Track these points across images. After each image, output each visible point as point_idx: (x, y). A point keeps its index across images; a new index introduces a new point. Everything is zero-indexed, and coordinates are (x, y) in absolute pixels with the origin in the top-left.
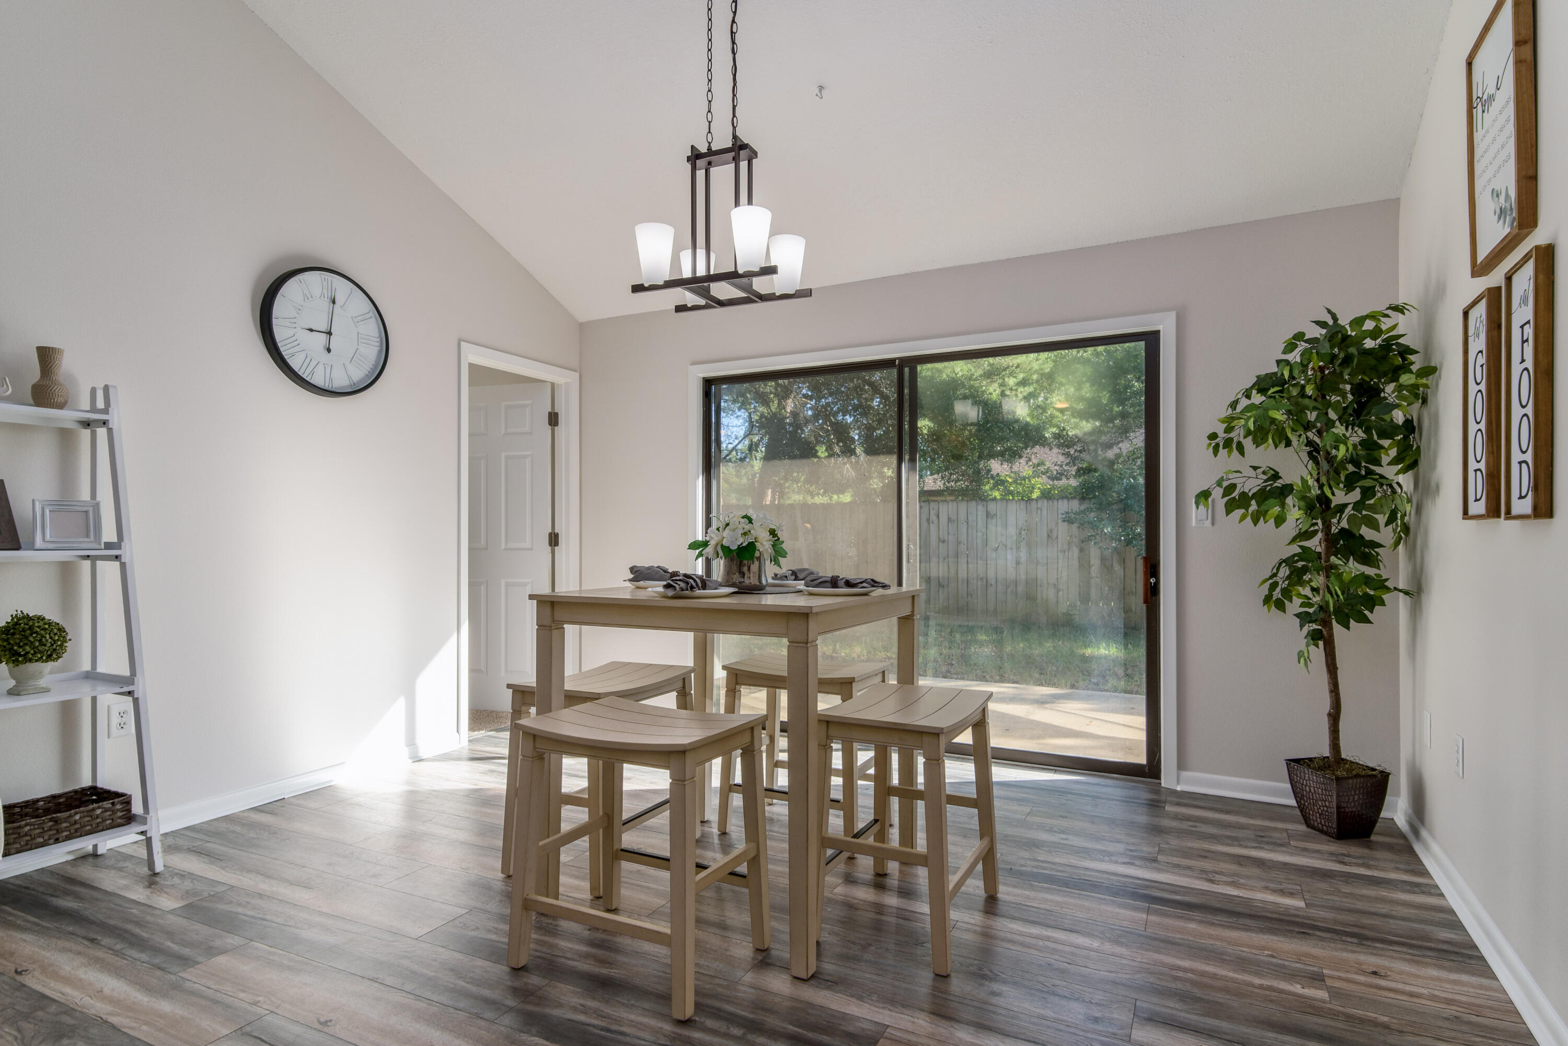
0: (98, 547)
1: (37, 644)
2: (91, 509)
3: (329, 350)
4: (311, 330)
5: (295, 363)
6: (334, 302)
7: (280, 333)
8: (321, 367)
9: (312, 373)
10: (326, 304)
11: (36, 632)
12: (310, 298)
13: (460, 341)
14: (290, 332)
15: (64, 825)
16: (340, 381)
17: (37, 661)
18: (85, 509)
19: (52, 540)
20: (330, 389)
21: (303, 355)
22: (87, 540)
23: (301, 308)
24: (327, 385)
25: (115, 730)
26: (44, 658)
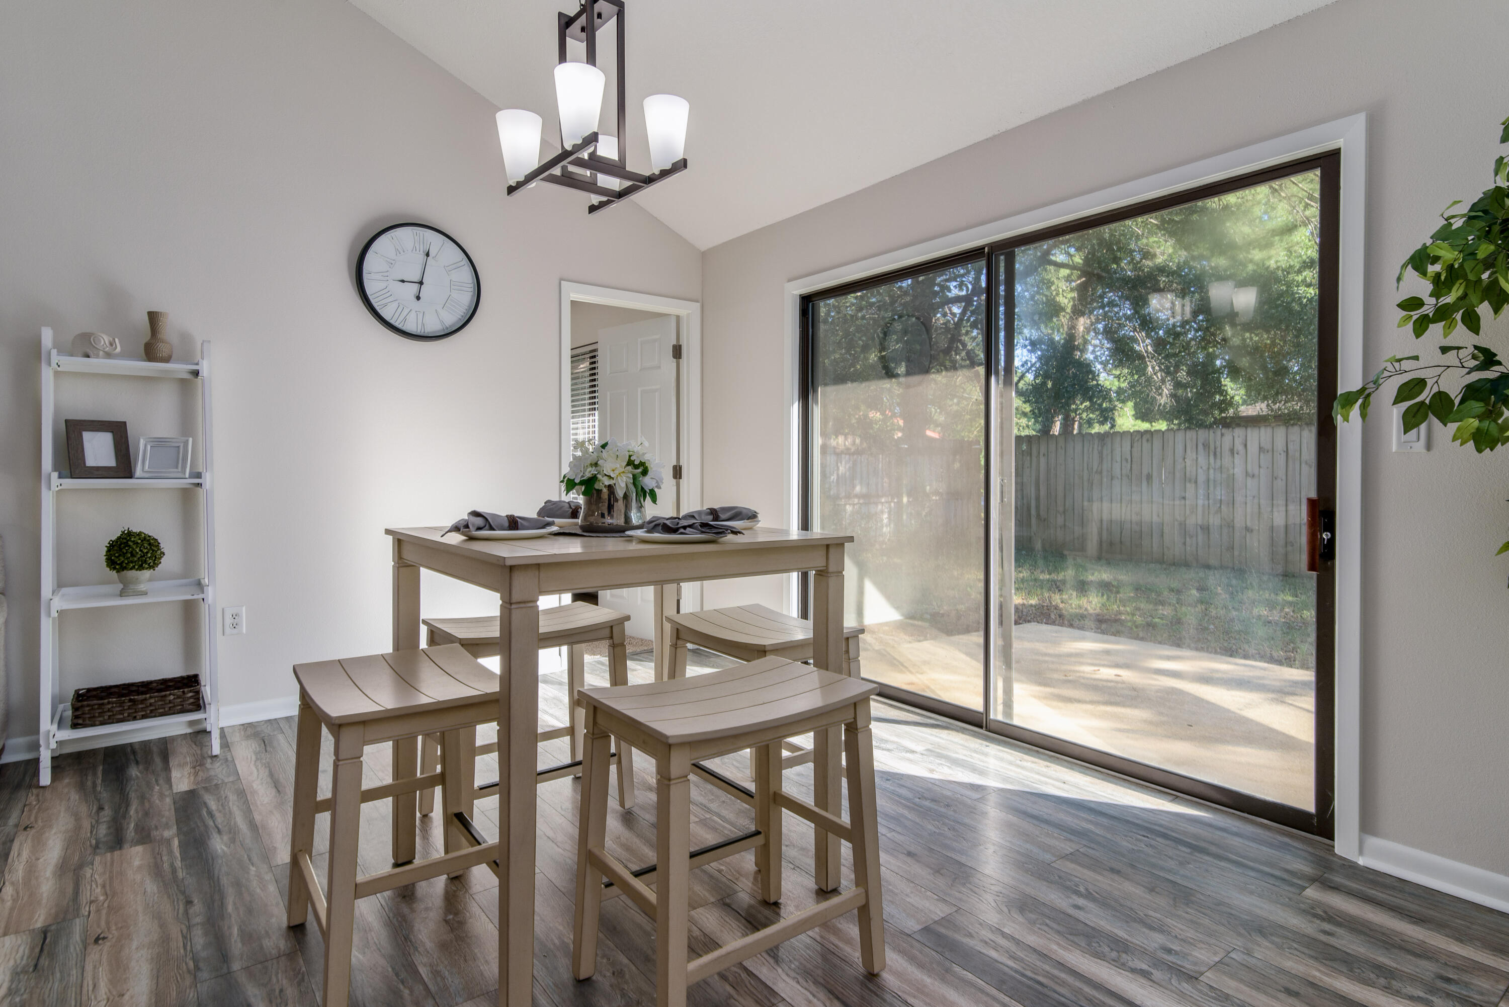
0: (183, 476)
1: (129, 555)
2: (182, 445)
3: (418, 298)
4: (403, 281)
5: (386, 314)
6: (428, 255)
7: (371, 288)
8: (413, 314)
9: (405, 319)
10: (421, 257)
11: (129, 546)
12: (401, 252)
13: (561, 279)
14: (382, 285)
15: (140, 706)
16: (432, 326)
17: (131, 569)
18: (177, 445)
19: (150, 470)
20: (422, 334)
21: (395, 305)
22: (175, 470)
23: (392, 262)
24: (419, 331)
25: (228, 630)
26: (136, 567)
